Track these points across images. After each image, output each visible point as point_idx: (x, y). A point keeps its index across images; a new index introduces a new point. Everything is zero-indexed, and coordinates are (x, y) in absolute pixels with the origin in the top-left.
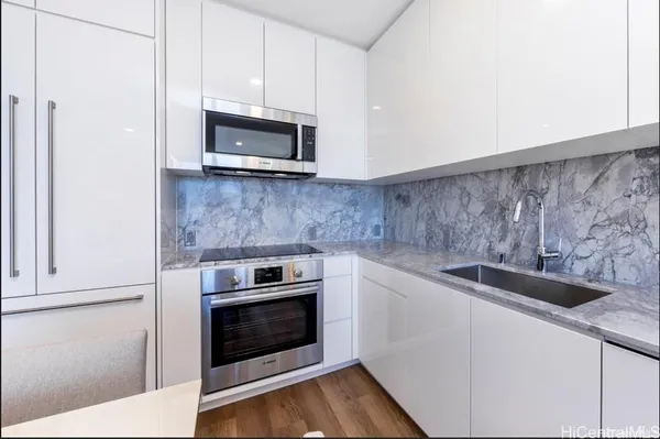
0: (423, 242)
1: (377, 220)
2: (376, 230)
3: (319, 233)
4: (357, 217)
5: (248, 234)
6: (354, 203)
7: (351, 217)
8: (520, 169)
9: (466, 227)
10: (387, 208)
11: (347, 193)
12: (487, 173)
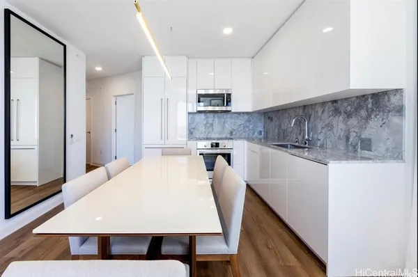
0: (276, 137)
1: (260, 128)
2: (260, 133)
3: (234, 133)
4: (251, 127)
5: (209, 133)
6: (249, 121)
7: (248, 127)
8: (305, 106)
9: (290, 130)
10: (265, 123)
11: (246, 117)
12: (296, 107)
